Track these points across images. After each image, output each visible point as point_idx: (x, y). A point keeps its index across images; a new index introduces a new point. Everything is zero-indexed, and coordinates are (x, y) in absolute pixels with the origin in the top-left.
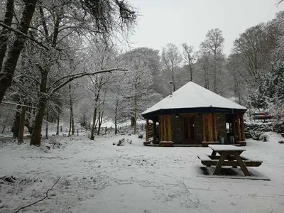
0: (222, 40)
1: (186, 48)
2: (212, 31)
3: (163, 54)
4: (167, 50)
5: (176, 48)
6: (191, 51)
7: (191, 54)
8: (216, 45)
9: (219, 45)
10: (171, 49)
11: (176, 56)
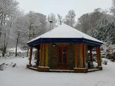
0: (75, 15)
1: (59, 16)
2: (71, 11)
3: (48, 18)
4: (50, 16)
5: (55, 16)
6: (61, 18)
7: (61, 20)
8: (72, 17)
9: (73, 17)
10: (52, 16)
11: (54, 19)
